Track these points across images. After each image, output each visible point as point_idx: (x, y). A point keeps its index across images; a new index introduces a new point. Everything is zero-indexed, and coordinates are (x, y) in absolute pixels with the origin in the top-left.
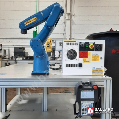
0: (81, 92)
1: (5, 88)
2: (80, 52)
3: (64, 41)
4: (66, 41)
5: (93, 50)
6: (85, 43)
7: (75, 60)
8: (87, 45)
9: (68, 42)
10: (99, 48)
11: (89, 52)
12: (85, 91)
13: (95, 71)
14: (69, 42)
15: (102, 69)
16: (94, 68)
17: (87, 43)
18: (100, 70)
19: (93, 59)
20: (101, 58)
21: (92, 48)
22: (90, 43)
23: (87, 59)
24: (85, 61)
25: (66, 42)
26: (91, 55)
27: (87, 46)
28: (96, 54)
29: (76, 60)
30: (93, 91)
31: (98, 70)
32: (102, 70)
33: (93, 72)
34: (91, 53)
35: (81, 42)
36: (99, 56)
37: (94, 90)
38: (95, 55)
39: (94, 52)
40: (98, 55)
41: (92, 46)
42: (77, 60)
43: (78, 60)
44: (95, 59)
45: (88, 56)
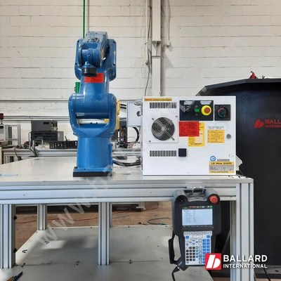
0: (183, 211)
1: (12, 205)
2: (180, 124)
3: (146, 100)
4: (151, 100)
5: (209, 118)
6: (191, 103)
7: (170, 140)
8: (196, 106)
9: (154, 102)
10: (222, 113)
11: (200, 122)
12: (192, 208)
13: (216, 164)
14: (156, 102)
15: (230, 161)
16: (213, 158)
17: (197, 103)
18: (227, 163)
19: (211, 139)
20: (229, 136)
21: (208, 114)
22: (202, 103)
23: (196, 139)
24: (192, 144)
25: (149, 102)
27: (197, 110)
28: (218, 127)
29: (173, 141)
30: (209, 208)
31: (223, 163)
32: (230, 163)
33: (211, 168)
34: (205, 126)
35: (182, 102)
36: (222, 132)
37: (211, 207)
38: (215, 129)
39: (213, 123)
40: (222, 129)
41: (206, 110)
42: (176, 141)
43: (178, 141)
44: (216, 137)
45: (200, 132)
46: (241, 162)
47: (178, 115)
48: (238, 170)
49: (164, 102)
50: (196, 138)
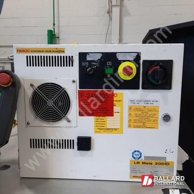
4: (27, 51)
6: (99, 56)
7: (63, 123)
9: (34, 54)
11: (116, 91)
14: (37, 54)
15: (168, 160)
16: (136, 155)
17: (111, 59)
18: (162, 162)
19: (135, 121)
20: (167, 118)
21: (129, 78)
22: (120, 57)
23: (109, 121)
24: (101, 129)
25: (24, 55)
26: (126, 104)
27: (109, 71)
28: (147, 102)
29: (68, 124)
31: (154, 162)
32: (167, 164)
33: (133, 170)
34: (125, 98)
35: (83, 56)
36: (156, 110)
38: (142, 104)
39: (139, 94)
40: (155, 104)
42: (73, 124)
45: (115, 109)
46: (186, 157)
47: (77, 78)
48: (181, 169)
49: (51, 55)
50: (108, 119)
